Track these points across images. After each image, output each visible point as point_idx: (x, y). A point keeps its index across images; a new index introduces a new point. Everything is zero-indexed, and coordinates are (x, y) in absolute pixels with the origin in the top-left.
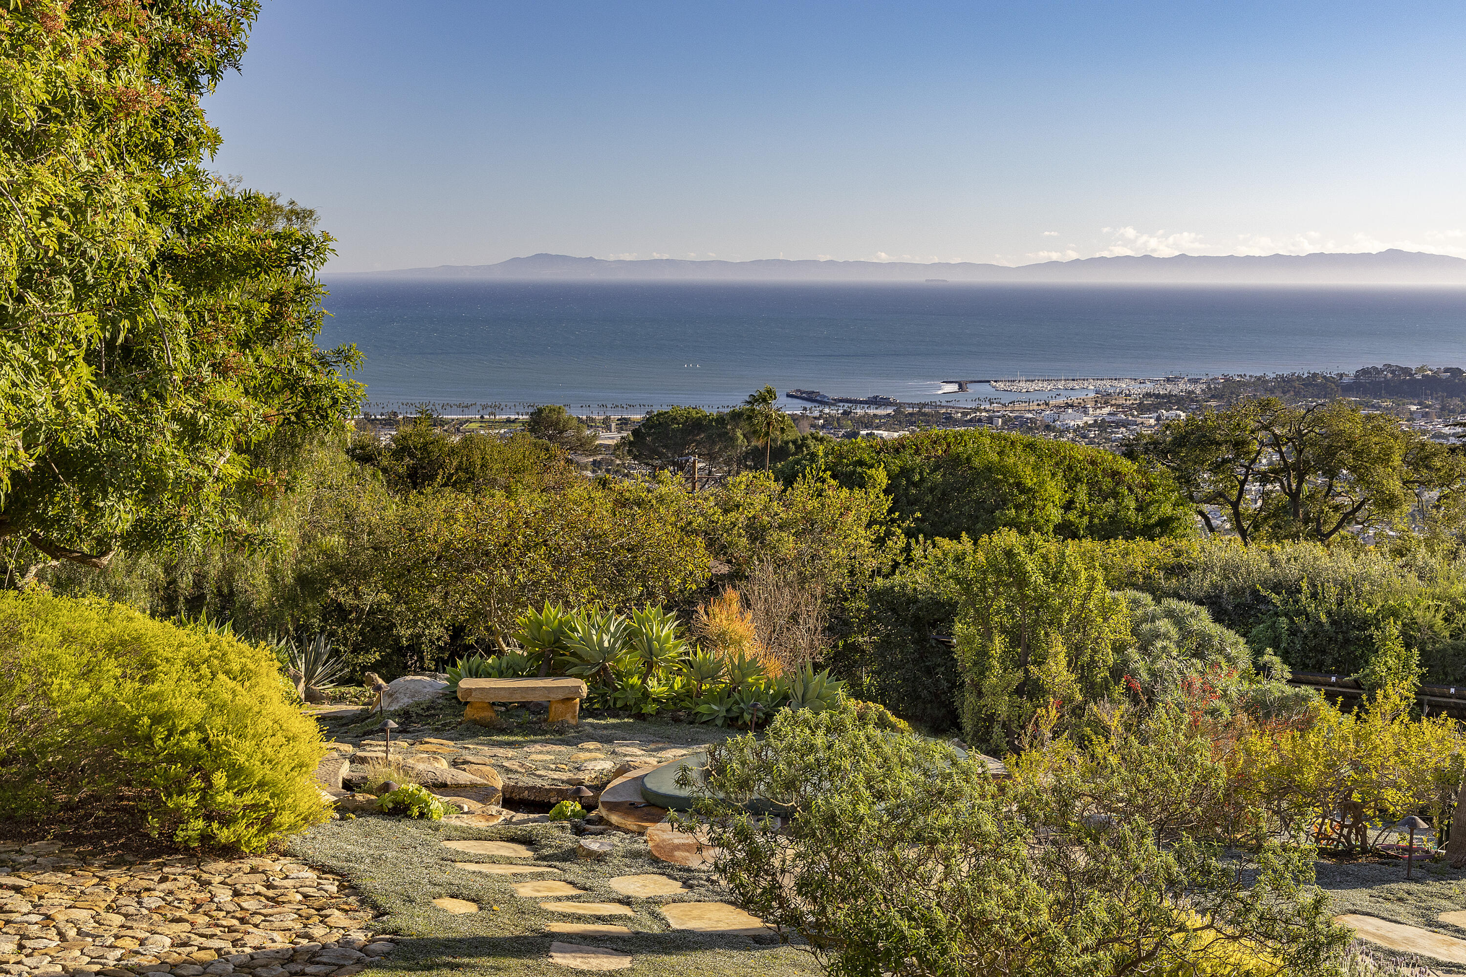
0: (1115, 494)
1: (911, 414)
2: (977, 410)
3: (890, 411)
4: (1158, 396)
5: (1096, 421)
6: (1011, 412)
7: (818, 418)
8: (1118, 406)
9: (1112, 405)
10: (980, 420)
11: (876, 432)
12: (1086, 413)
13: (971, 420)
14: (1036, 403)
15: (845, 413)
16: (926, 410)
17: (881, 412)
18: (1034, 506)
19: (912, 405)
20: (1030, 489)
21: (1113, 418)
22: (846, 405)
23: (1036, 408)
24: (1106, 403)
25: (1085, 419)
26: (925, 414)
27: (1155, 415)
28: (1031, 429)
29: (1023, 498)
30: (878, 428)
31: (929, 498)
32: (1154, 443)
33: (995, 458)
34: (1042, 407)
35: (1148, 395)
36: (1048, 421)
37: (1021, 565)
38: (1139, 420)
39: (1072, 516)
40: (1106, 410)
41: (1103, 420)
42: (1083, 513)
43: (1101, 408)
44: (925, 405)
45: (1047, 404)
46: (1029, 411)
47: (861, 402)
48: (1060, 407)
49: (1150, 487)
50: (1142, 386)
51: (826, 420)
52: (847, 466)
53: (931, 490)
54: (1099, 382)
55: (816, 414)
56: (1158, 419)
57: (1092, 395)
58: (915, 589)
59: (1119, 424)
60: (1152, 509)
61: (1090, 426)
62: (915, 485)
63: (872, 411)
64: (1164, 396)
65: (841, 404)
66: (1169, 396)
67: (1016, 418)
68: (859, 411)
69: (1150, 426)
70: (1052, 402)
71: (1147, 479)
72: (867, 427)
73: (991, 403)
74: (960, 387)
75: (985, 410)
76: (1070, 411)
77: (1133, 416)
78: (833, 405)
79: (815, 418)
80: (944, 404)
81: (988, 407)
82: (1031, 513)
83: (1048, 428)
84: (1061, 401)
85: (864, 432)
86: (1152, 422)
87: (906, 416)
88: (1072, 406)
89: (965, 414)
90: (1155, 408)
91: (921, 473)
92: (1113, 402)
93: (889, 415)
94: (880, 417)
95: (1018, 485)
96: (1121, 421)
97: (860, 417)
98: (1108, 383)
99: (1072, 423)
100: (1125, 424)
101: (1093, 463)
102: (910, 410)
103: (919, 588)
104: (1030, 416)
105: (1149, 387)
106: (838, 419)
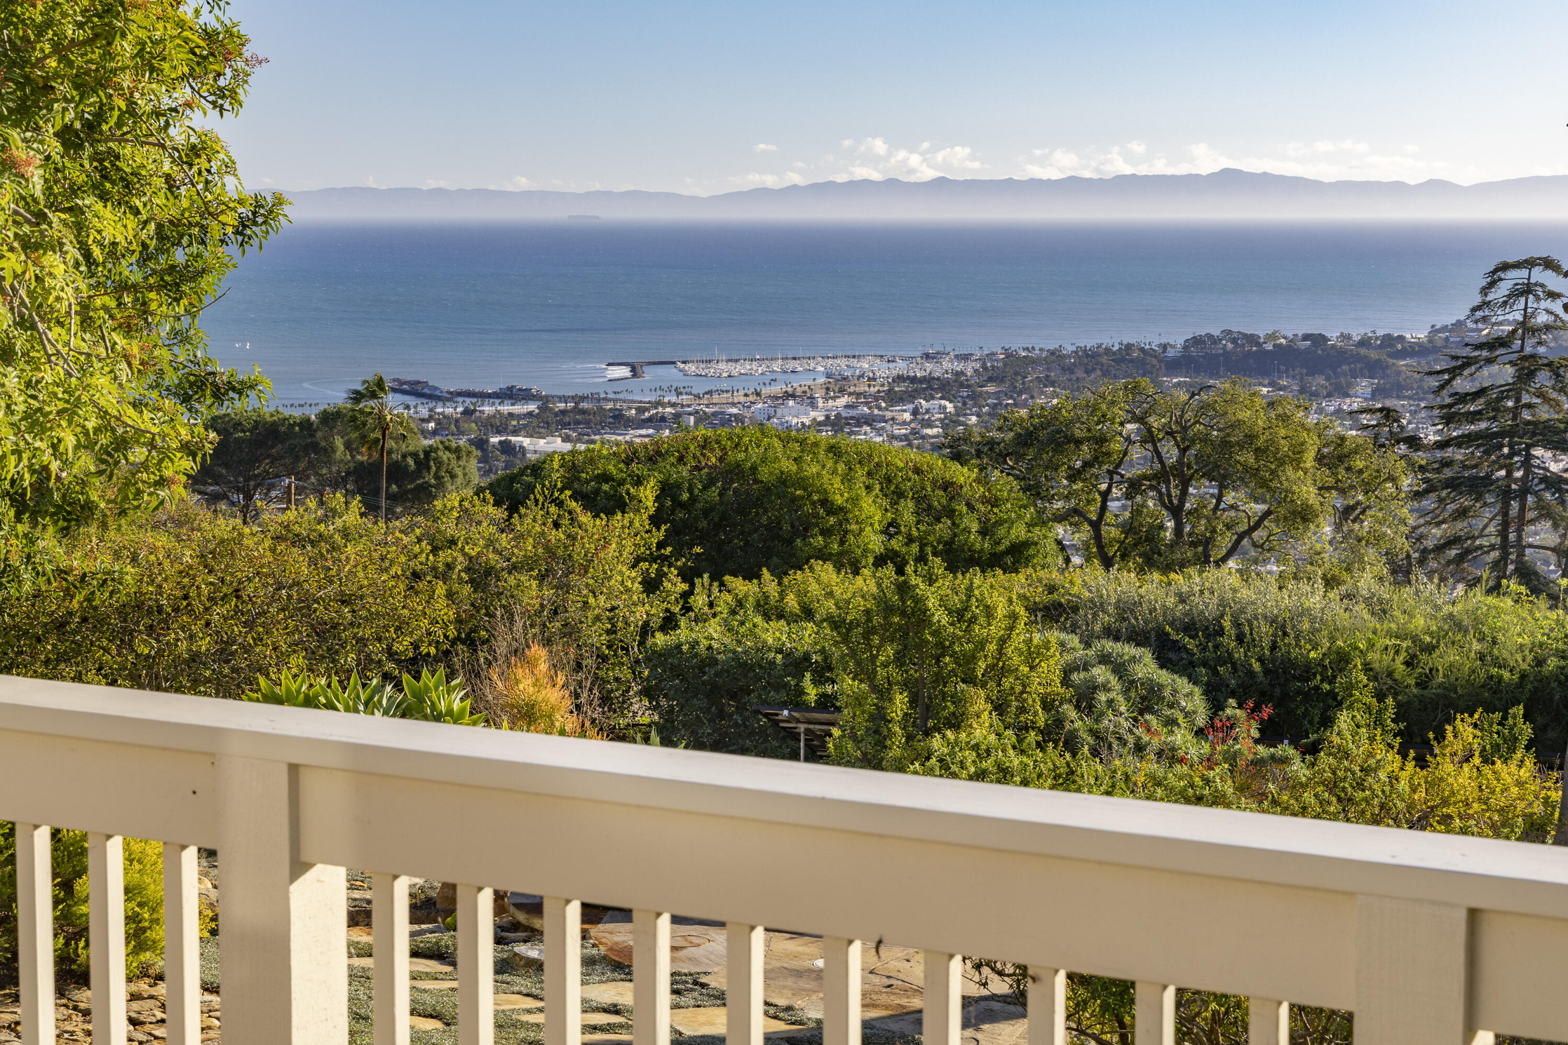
1: (563, 412)
2: (658, 404)
3: (532, 407)
4: (913, 380)
5: (827, 417)
6: (708, 406)
7: (427, 421)
8: (858, 395)
9: (850, 394)
10: (663, 419)
11: (513, 439)
12: (813, 405)
13: (650, 419)
14: (742, 393)
15: (467, 412)
16: (584, 405)
17: (519, 409)
19: (564, 399)
21: (852, 413)
22: (468, 400)
23: (742, 399)
24: (842, 391)
25: (813, 414)
26: (584, 412)
27: (911, 407)
30: (515, 432)
34: (752, 398)
35: (900, 378)
36: (761, 418)
38: (888, 415)
40: (843, 401)
41: (838, 416)
43: (834, 398)
44: (583, 398)
45: (758, 394)
46: (734, 404)
47: (489, 396)
48: (777, 398)
50: (891, 365)
51: (438, 423)
54: (830, 361)
55: (424, 412)
56: (915, 412)
57: (822, 380)
59: (861, 421)
61: (820, 424)
63: (506, 408)
64: (923, 380)
65: (460, 399)
66: (928, 380)
67: (715, 414)
68: (488, 409)
69: (904, 423)
70: (766, 391)
72: (499, 432)
73: (679, 394)
74: (634, 370)
75: (673, 405)
76: (791, 403)
77: (880, 408)
78: (449, 400)
79: (423, 420)
80: (611, 396)
81: (674, 399)
84: (777, 389)
85: (495, 440)
86: (907, 416)
87: (556, 414)
88: (793, 396)
89: (641, 410)
90: (910, 396)
92: (852, 389)
93: (530, 414)
94: (519, 417)
96: (863, 416)
97: (490, 417)
98: (843, 362)
99: (795, 421)
100: (869, 421)
102: (562, 406)
104: (734, 411)
105: (900, 367)
106: (457, 421)
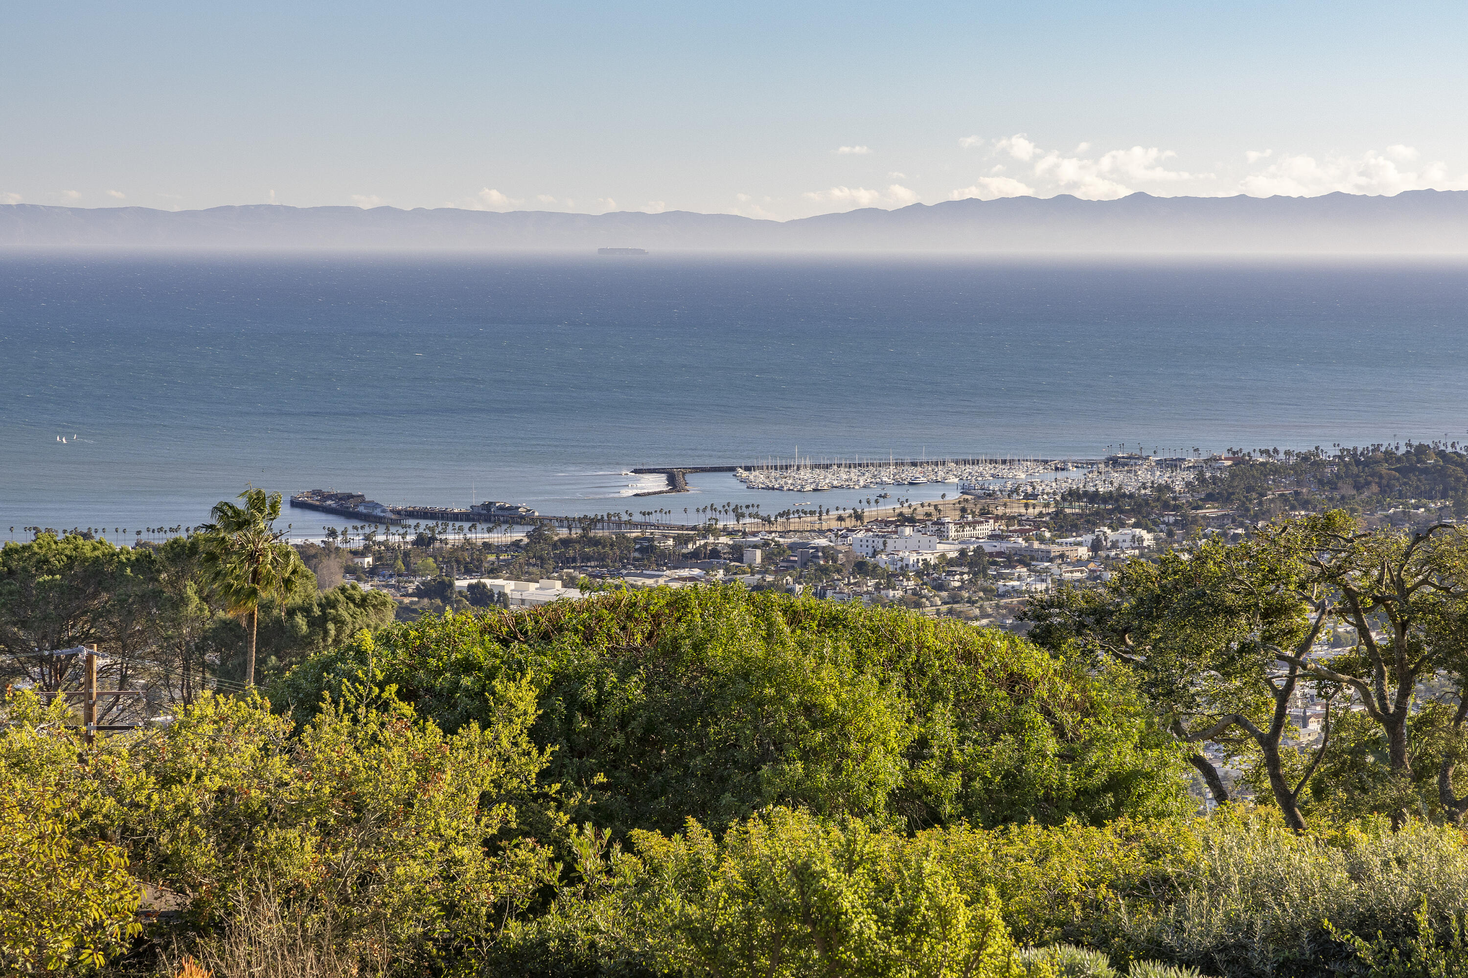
0: (1017, 727)
1: (566, 542)
2: (708, 530)
3: (519, 535)
4: (1094, 497)
5: (963, 553)
6: (783, 534)
7: (362, 554)
8: (1010, 519)
9: (997, 518)
10: (715, 553)
11: (488, 582)
12: (942, 535)
13: (695, 554)
14: (834, 514)
15: (422, 541)
16: (598, 533)
17: (500, 537)
18: (846, 755)
19: (563, 521)
20: (834, 718)
21: (1001, 546)
22: (423, 523)
23: (835, 525)
24: (985, 513)
25: (941, 547)
26: (596, 542)
27: (1089, 538)
28: (824, 570)
29: (819, 736)
30: (493, 572)
31: (618, 740)
32: (1094, 612)
33: (757, 649)
34: (849, 523)
35: (1073, 495)
36: (862, 553)
37: (829, 897)
38: (1055, 550)
39: (926, 774)
40: (987, 528)
41: (979, 550)
42: (948, 767)
43: (973, 524)
44: (594, 522)
45: (858, 517)
46: (821, 533)
47: (456, 517)
48: (887, 523)
49: (1088, 709)
50: (1060, 475)
51: (378, 557)
52: (439, 672)
53: (624, 721)
54: (969, 468)
55: (358, 542)
56: (1095, 547)
57: (954, 496)
58: (593, 945)
59: (1014, 559)
60: (1094, 757)
61: (951, 562)
62: (587, 710)
63: (480, 536)
64: (1107, 498)
65: (412, 522)
66: (1117, 498)
67: (792, 547)
68: (453, 538)
69: (1079, 562)
70: (870, 512)
71: (1084, 690)
72: (468, 572)
73: (739, 516)
74: (672, 480)
75: (730, 533)
76: (908, 531)
77: (1042, 540)
78: (394, 523)
79: (355, 553)
80: (637, 518)
81: (731, 524)
82: (838, 769)
83: (861, 568)
84: (887, 510)
85: (462, 583)
86: (1083, 552)
87: (555, 546)
88: (911, 520)
89: (682, 541)
90: (1088, 522)
91: (599, 685)
92: (1000, 511)
93: (516, 544)
94: (499, 549)
95: (808, 709)
96: (1018, 551)
97: (455, 549)
98: (987, 470)
99: (913, 558)
100: (1025, 559)
101: (968, 656)
102: (564, 533)
103: (602, 943)
104: (823, 542)
105: (1075, 478)
106: (406, 554)
